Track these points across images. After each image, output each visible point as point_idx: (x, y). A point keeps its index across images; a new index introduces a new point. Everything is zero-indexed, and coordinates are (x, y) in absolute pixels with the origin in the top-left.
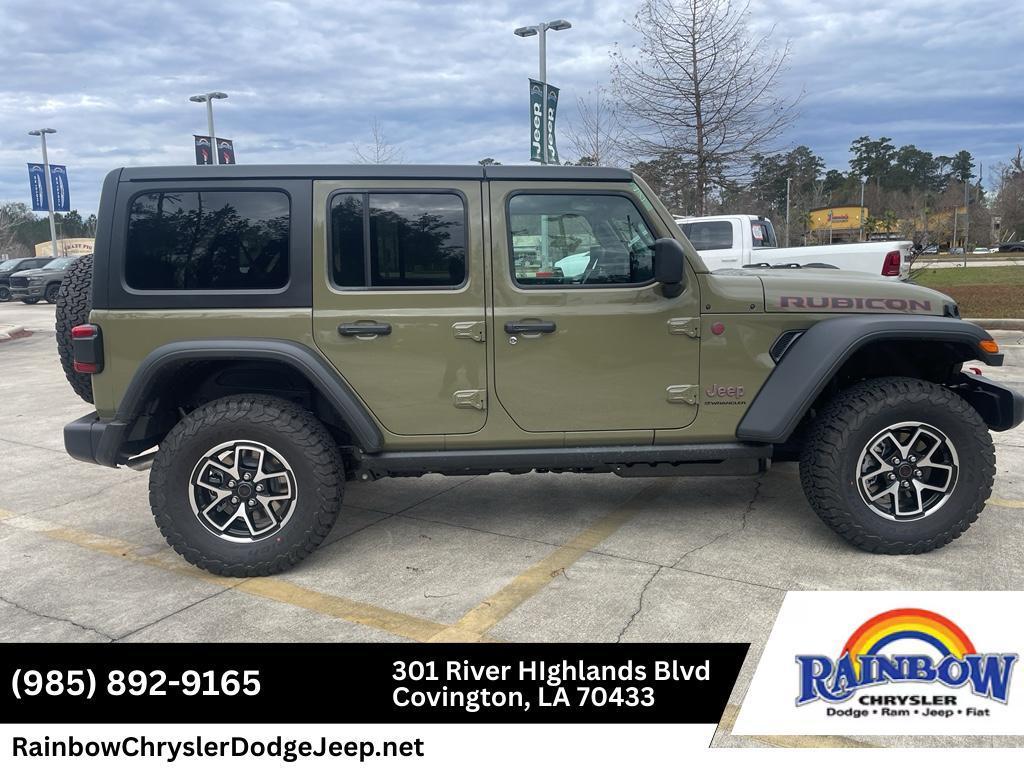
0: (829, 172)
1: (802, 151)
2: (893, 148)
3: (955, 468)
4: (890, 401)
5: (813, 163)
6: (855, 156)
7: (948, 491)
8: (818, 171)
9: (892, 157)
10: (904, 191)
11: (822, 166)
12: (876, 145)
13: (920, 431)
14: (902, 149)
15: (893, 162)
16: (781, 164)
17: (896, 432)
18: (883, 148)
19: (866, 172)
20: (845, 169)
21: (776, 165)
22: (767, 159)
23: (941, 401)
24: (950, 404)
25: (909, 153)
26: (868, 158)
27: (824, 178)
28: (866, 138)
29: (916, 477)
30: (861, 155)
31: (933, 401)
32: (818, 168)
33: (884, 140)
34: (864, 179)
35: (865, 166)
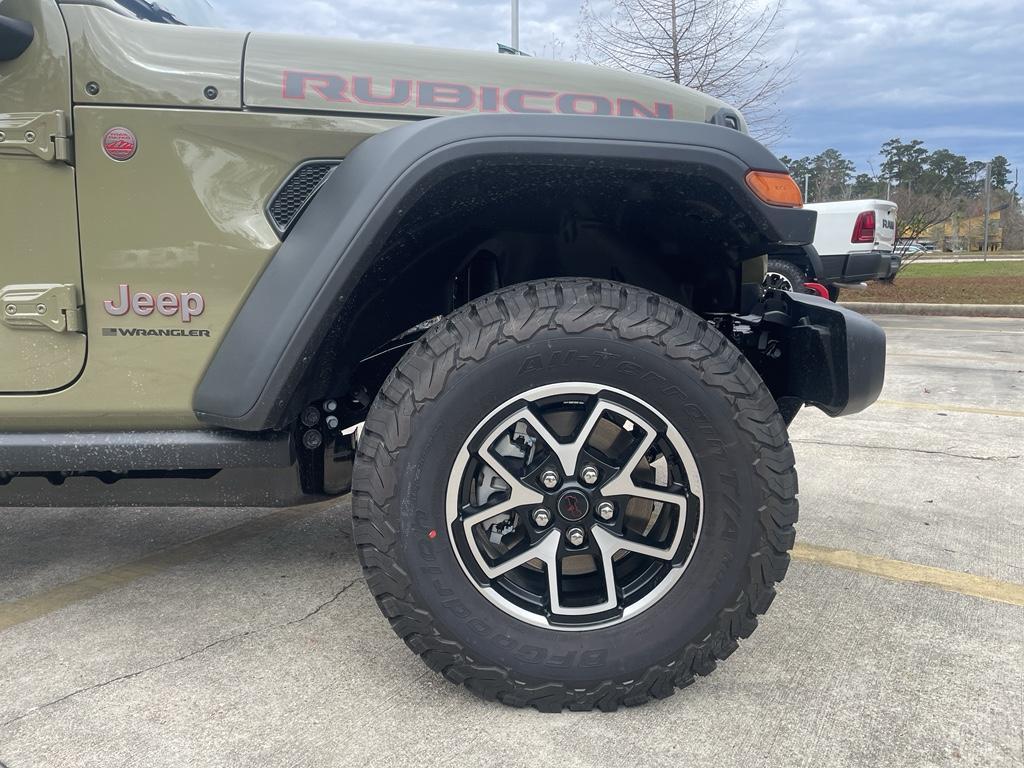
0: (859, 177)
1: (831, 153)
2: (926, 151)
3: (693, 501)
4: (513, 327)
5: (842, 167)
6: (885, 159)
7: (680, 557)
8: (848, 175)
9: (924, 161)
10: (936, 196)
11: (852, 169)
12: (908, 148)
13: (602, 406)
14: (935, 153)
15: (925, 167)
16: (810, 167)
17: (541, 409)
18: (915, 152)
19: (898, 176)
20: (875, 173)
21: (805, 168)
22: (795, 162)
23: (644, 329)
24: (670, 339)
25: (942, 157)
26: (899, 161)
27: (853, 182)
28: (897, 141)
29: (603, 522)
30: (891, 157)
31: (624, 330)
32: (848, 172)
33: (916, 143)
34: (895, 183)
35: (896, 170)
